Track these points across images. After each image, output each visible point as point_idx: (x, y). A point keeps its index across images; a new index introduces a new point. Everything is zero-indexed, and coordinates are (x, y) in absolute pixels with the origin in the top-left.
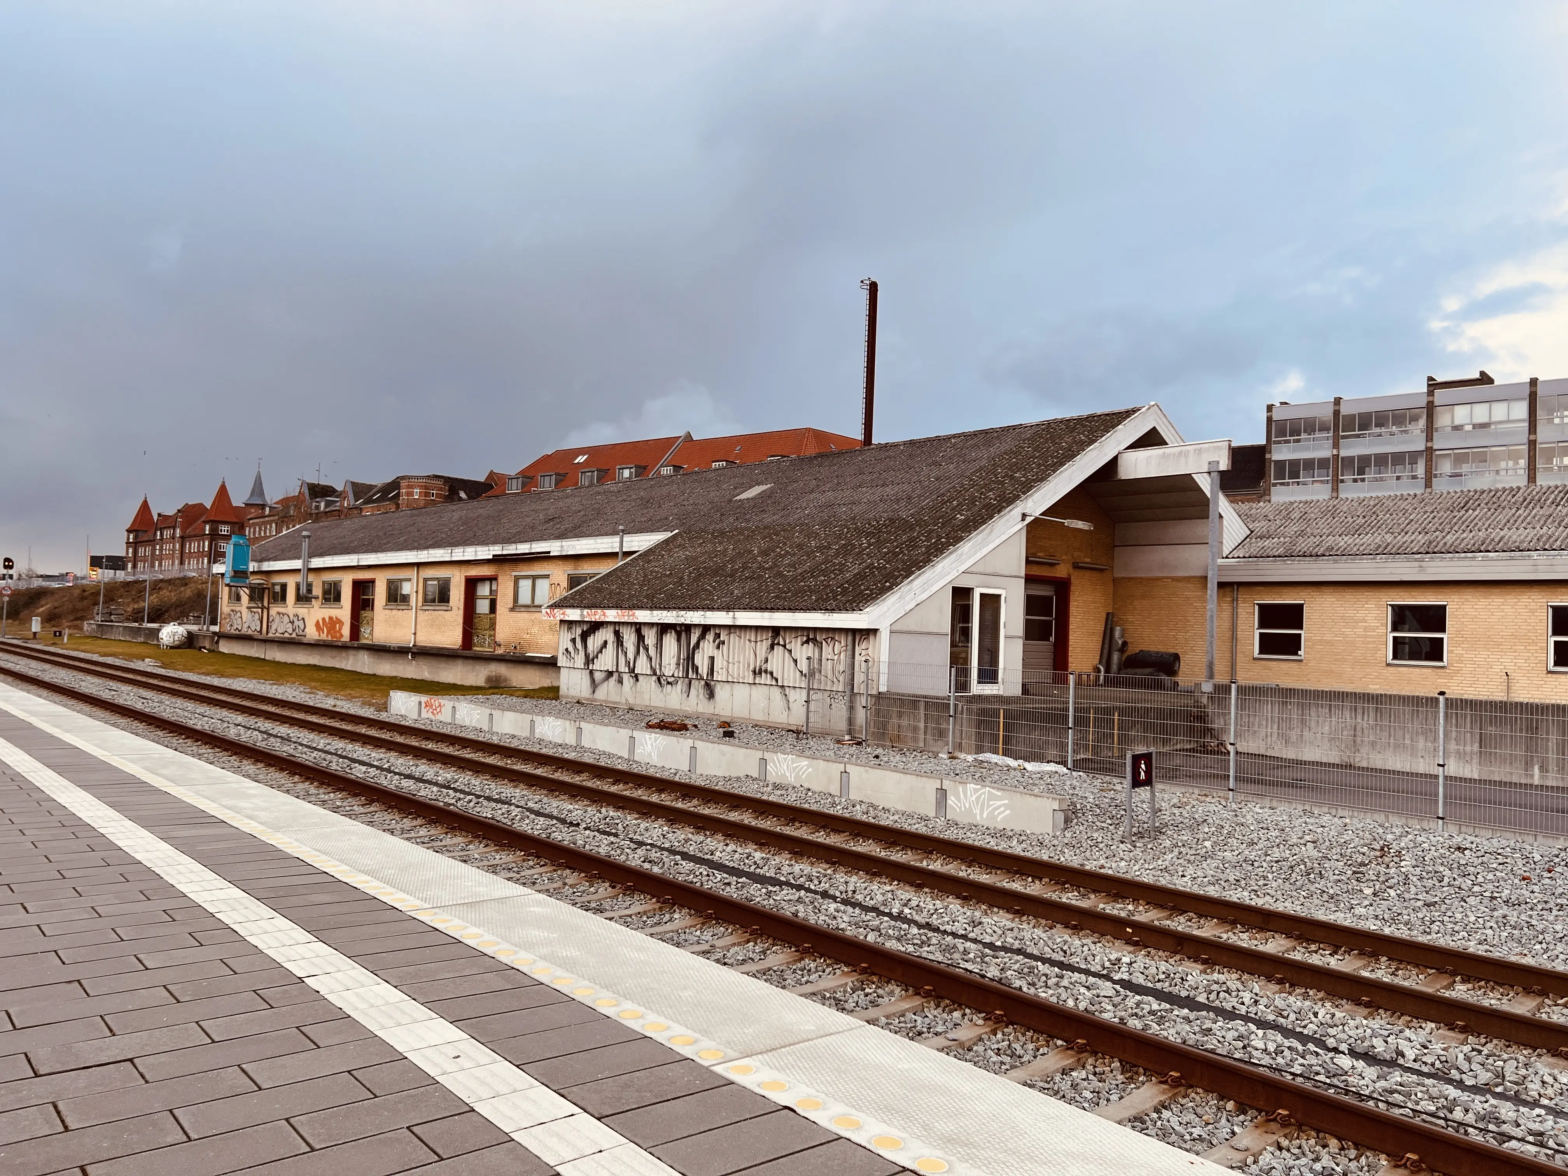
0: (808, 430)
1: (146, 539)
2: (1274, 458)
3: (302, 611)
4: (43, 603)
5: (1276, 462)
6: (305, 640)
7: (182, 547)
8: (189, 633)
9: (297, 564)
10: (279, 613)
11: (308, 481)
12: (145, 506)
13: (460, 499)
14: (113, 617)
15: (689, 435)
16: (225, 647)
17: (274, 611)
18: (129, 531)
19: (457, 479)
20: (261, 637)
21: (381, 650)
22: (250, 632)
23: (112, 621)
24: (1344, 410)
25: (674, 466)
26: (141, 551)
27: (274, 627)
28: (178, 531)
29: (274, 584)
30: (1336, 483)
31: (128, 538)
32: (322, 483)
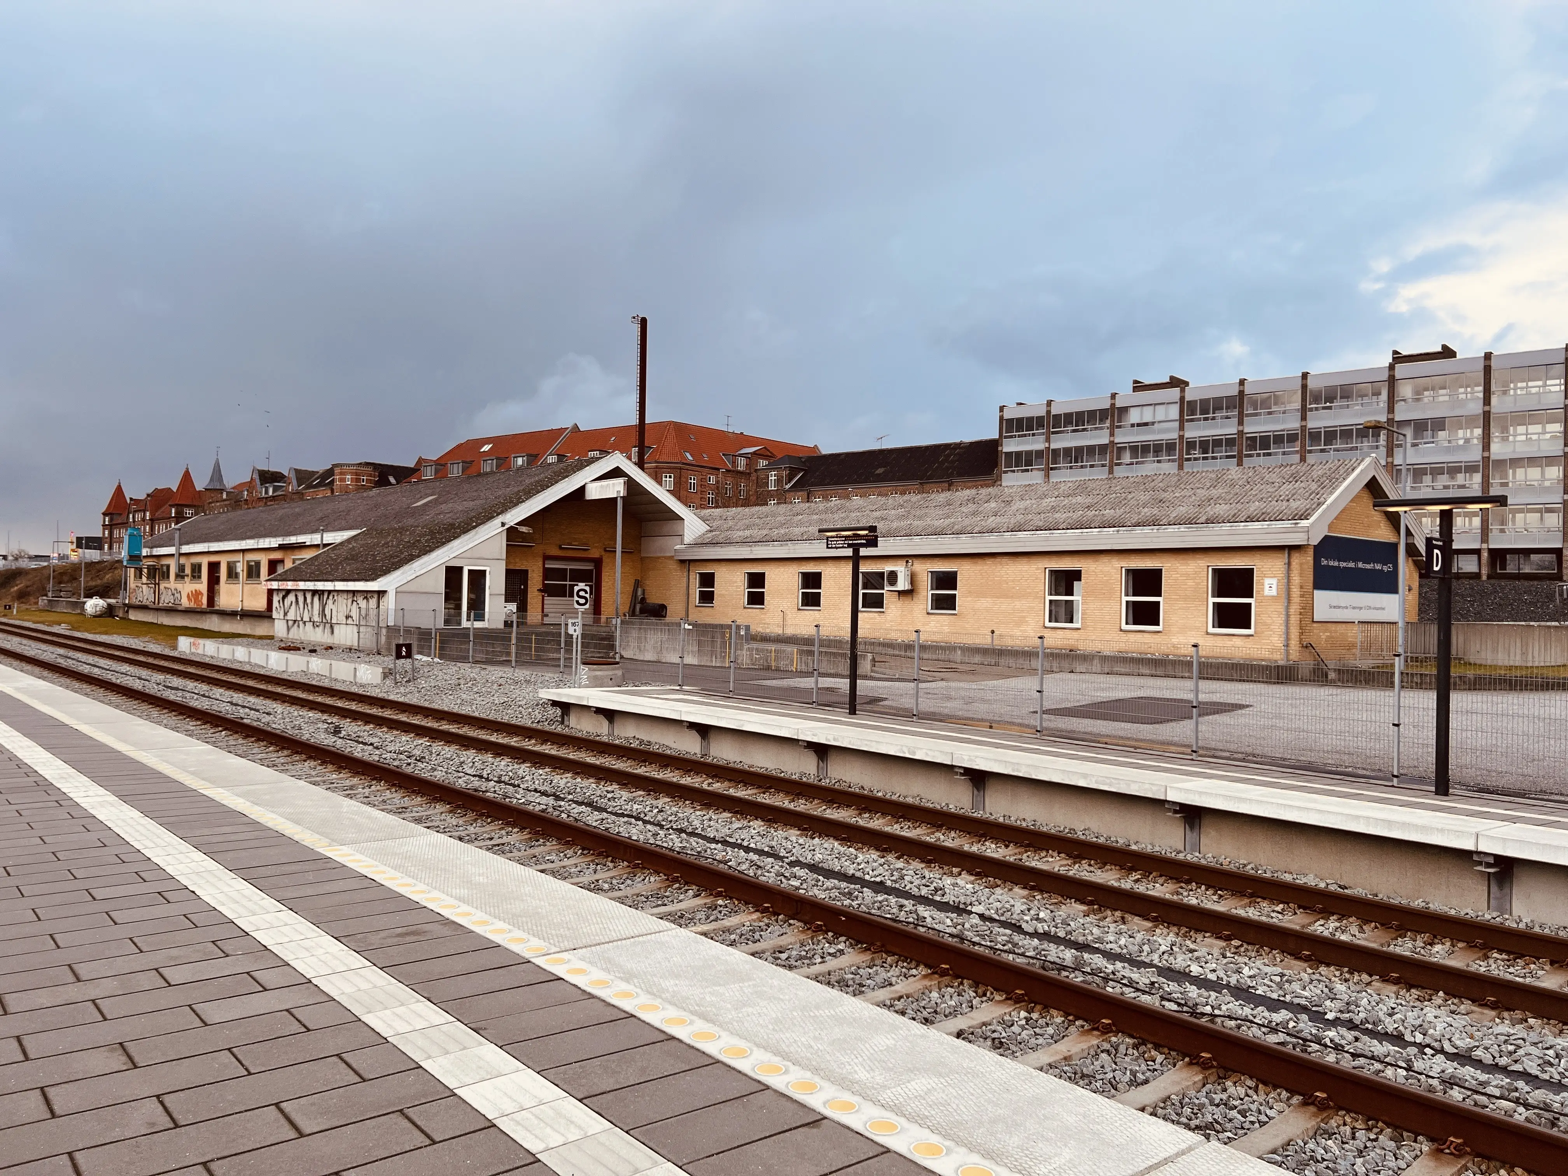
0: (671, 423)
1: (120, 521)
2: (1004, 450)
3: (179, 586)
4: (18, 582)
5: (1006, 453)
6: (180, 608)
7: (152, 529)
8: (109, 605)
9: (171, 550)
10: (165, 588)
11: (259, 468)
12: (119, 490)
13: (390, 484)
14: (62, 594)
15: (576, 426)
16: (133, 616)
17: (162, 586)
18: (105, 514)
19: (392, 466)
20: (154, 607)
21: (225, 614)
22: (148, 603)
23: (61, 597)
24: (1054, 412)
25: (558, 455)
26: (116, 533)
27: (162, 599)
28: (148, 514)
29: (162, 565)
30: (1048, 471)
31: (104, 521)
32: (272, 469)
